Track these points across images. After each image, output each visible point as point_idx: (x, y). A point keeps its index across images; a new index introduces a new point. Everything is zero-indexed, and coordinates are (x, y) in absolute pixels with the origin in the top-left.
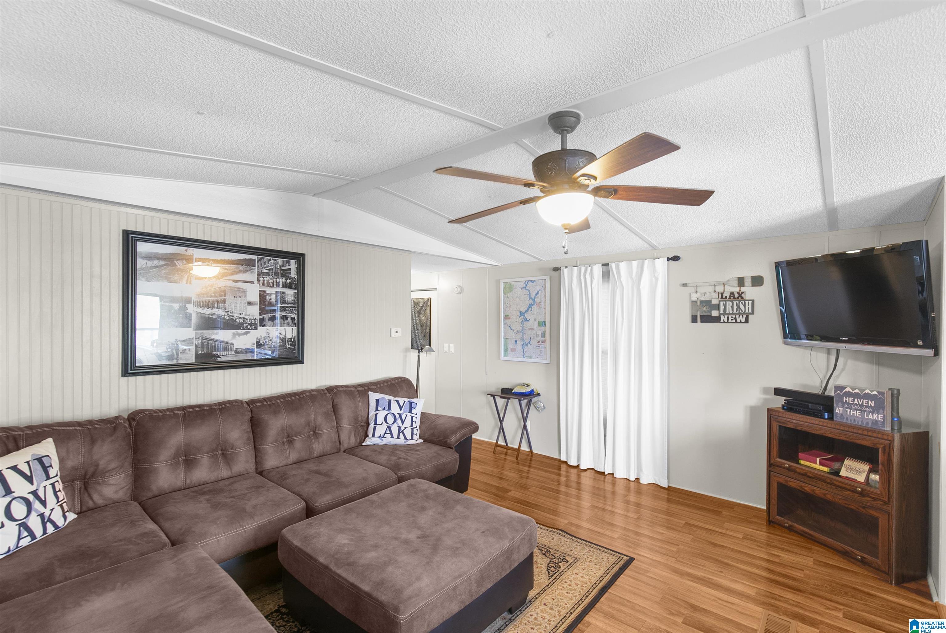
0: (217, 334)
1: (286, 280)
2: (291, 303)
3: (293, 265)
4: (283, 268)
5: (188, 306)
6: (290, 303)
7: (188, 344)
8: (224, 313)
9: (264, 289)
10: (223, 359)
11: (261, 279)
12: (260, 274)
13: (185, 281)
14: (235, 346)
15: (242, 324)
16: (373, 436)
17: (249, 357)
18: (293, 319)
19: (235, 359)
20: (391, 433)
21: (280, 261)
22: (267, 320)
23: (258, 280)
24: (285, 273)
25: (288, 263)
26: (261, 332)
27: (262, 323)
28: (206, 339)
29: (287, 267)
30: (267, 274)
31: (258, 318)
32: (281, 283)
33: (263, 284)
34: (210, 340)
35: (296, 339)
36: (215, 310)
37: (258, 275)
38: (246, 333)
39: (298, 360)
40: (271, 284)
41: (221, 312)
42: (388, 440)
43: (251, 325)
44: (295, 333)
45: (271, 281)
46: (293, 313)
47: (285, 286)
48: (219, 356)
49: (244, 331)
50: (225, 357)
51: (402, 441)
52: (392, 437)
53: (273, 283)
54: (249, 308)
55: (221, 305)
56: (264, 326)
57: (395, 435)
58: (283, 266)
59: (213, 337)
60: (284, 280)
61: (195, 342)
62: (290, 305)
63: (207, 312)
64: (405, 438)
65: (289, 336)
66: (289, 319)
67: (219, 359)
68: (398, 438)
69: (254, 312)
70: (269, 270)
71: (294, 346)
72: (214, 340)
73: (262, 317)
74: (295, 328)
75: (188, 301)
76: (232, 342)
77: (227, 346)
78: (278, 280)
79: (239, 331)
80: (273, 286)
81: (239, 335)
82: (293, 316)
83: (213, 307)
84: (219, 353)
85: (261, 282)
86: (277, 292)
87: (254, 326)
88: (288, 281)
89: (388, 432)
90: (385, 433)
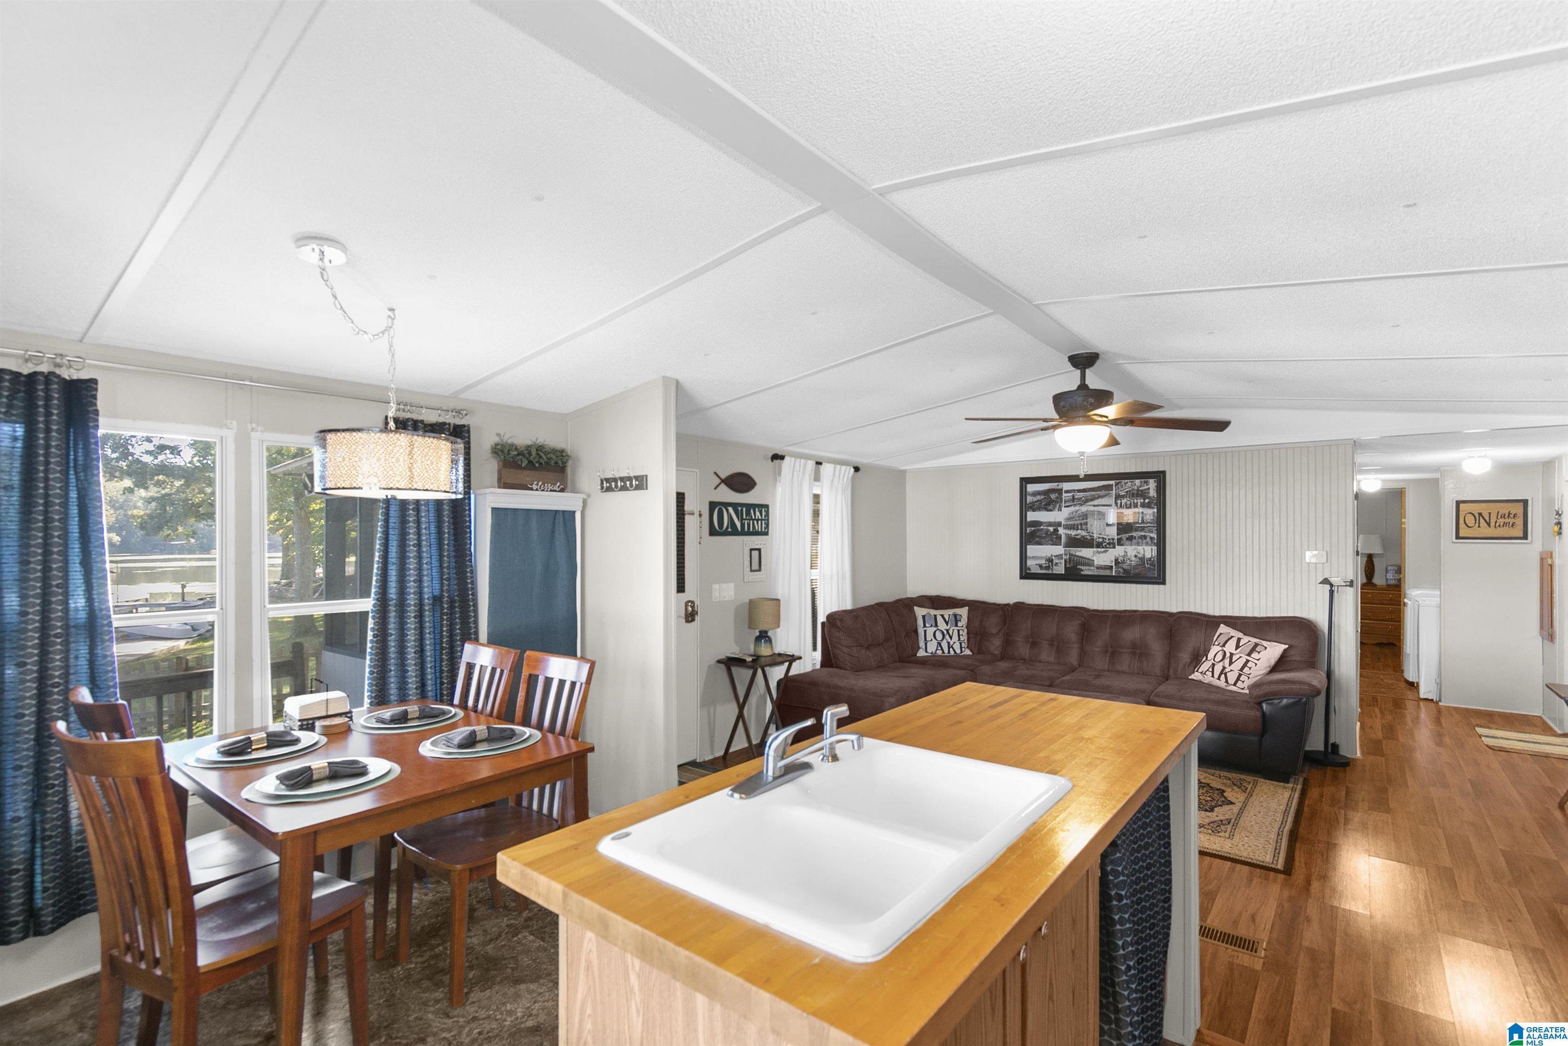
0: (1081, 551)
1: (1144, 500)
2: (1150, 523)
3: (1152, 484)
4: (1141, 489)
5: (1059, 528)
6: (1148, 523)
7: (1059, 559)
8: (1086, 534)
9: (1121, 510)
10: (1085, 573)
11: (1119, 502)
12: (1118, 497)
13: (1057, 509)
14: (1096, 563)
15: (1101, 543)
16: (1197, 671)
17: (1107, 573)
18: (1151, 538)
19: (1096, 573)
20: (1213, 672)
21: (1137, 482)
22: (1125, 539)
23: (1116, 503)
24: (1142, 494)
25: (1147, 483)
26: (1119, 551)
27: (1120, 542)
28: (1072, 555)
29: (1146, 487)
30: (1123, 497)
31: (1116, 538)
32: (1139, 504)
33: (1121, 506)
34: (1075, 556)
35: (1156, 559)
36: (1079, 531)
37: (1116, 498)
38: (1105, 552)
39: (1160, 580)
40: (1128, 506)
41: (1084, 533)
42: (1208, 679)
43: (1109, 544)
44: (1155, 553)
45: (1128, 503)
46: (1152, 532)
47: (1143, 505)
48: (1082, 570)
49: (1103, 550)
50: (1086, 571)
51: (1222, 683)
52: (1213, 676)
53: (1130, 504)
54: (1108, 529)
55: (1084, 527)
56: (1122, 545)
57: (1216, 675)
58: (1141, 486)
59: (1078, 554)
60: (1142, 501)
61: (1064, 557)
62: (1148, 525)
63: (1073, 533)
64: (1227, 682)
65: (1148, 555)
66: (1148, 538)
67: (1082, 573)
68: (1219, 679)
69: (1112, 532)
70: (1127, 492)
71: (1154, 566)
72: (1078, 556)
73: (1119, 537)
74: (1155, 548)
75: (1059, 524)
76: (1093, 558)
77: (1089, 562)
78: (1136, 501)
79: (1099, 550)
80: (1130, 507)
81: (1099, 553)
82: (1152, 535)
83: (1077, 529)
84: (1082, 568)
85: (1119, 504)
86: (1135, 513)
87: (1112, 545)
88: (1147, 501)
89: (1211, 670)
90: (1208, 670)
